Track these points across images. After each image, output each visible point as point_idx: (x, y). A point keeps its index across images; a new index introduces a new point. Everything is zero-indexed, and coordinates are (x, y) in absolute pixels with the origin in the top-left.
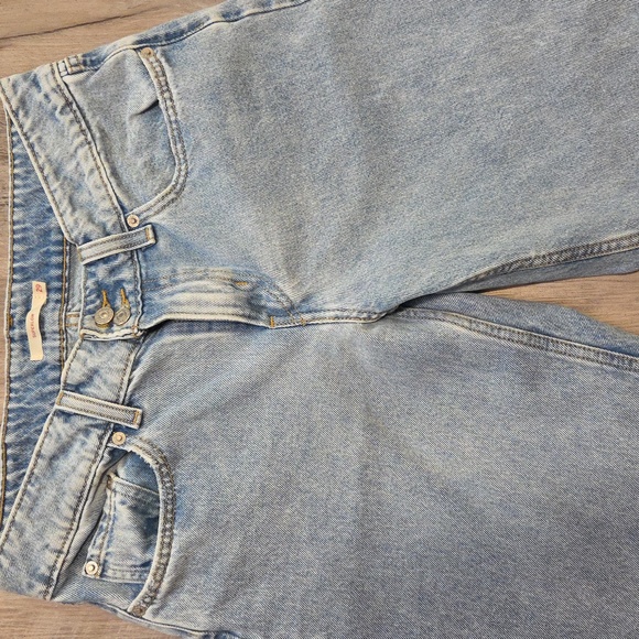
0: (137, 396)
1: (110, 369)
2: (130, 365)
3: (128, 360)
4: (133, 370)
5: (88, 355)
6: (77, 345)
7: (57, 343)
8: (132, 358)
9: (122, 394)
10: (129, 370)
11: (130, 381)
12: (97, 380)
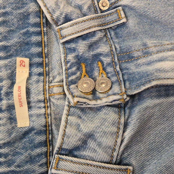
0: (126, 154)
1: (105, 133)
2: (122, 127)
3: (119, 123)
4: (124, 132)
5: (79, 121)
6: (65, 112)
7: (43, 111)
8: (122, 121)
9: (115, 154)
10: (121, 132)
11: (122, 141)
12: (92, 144)
